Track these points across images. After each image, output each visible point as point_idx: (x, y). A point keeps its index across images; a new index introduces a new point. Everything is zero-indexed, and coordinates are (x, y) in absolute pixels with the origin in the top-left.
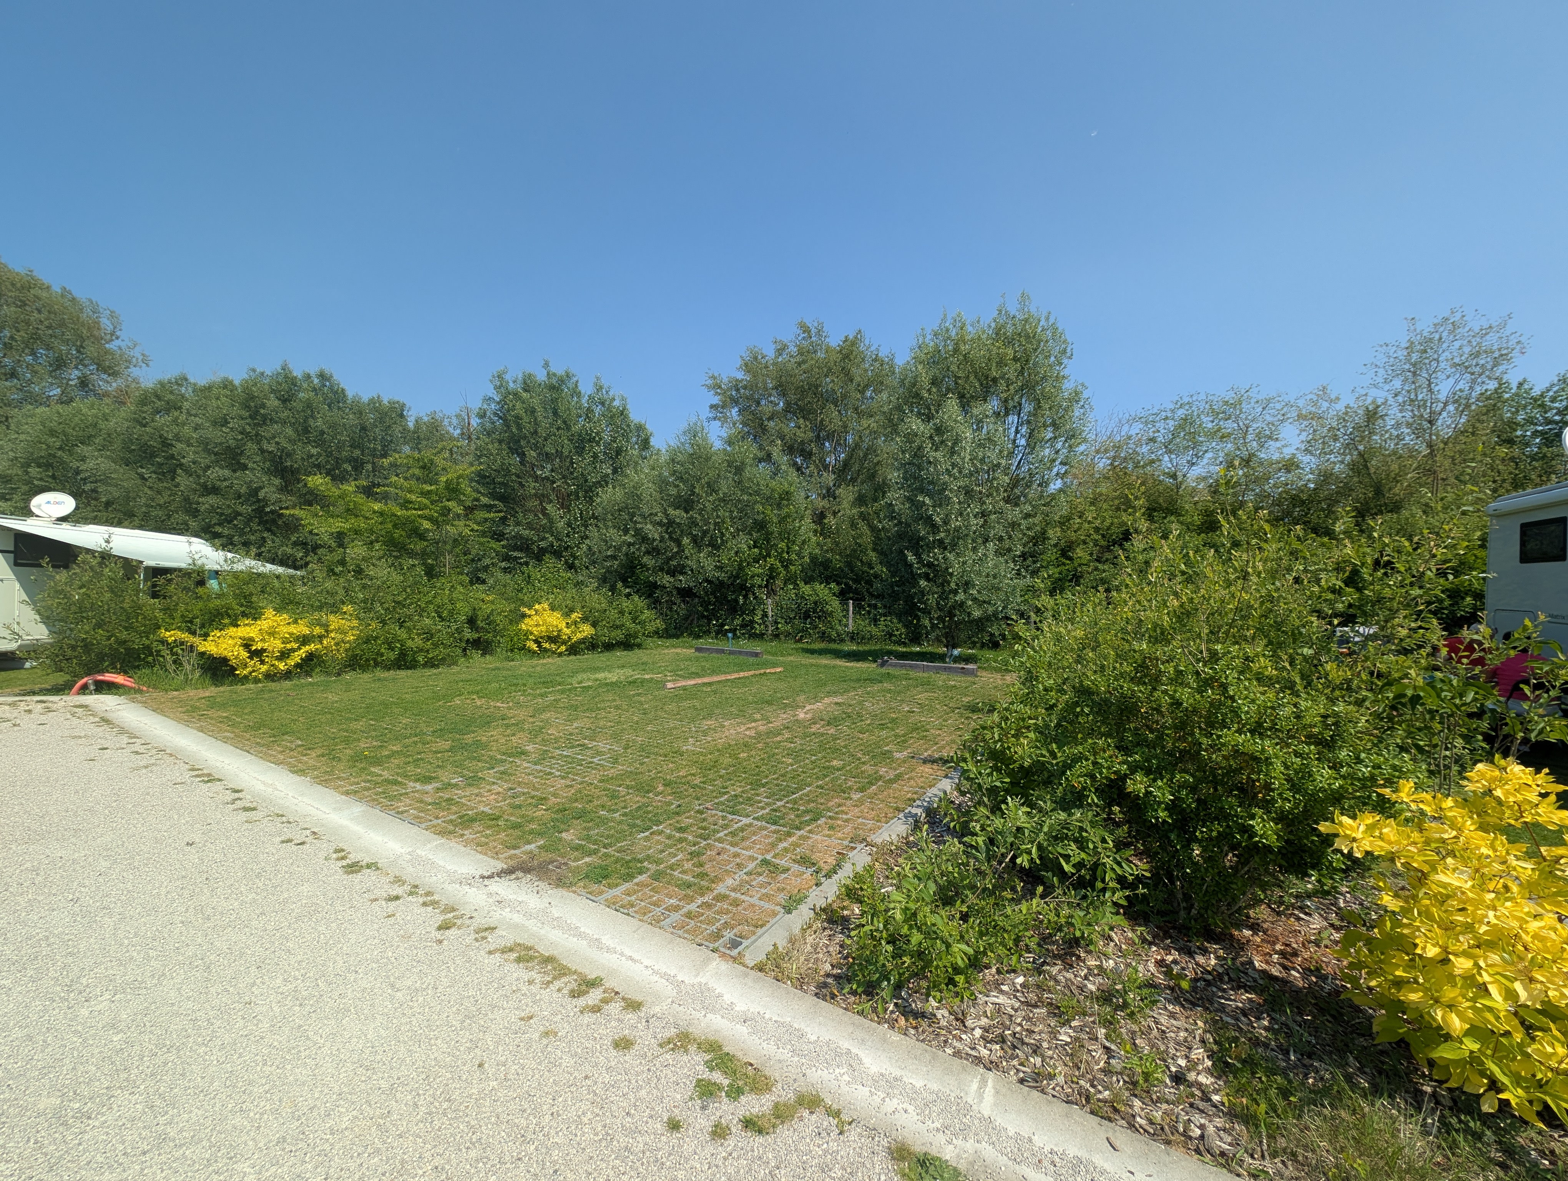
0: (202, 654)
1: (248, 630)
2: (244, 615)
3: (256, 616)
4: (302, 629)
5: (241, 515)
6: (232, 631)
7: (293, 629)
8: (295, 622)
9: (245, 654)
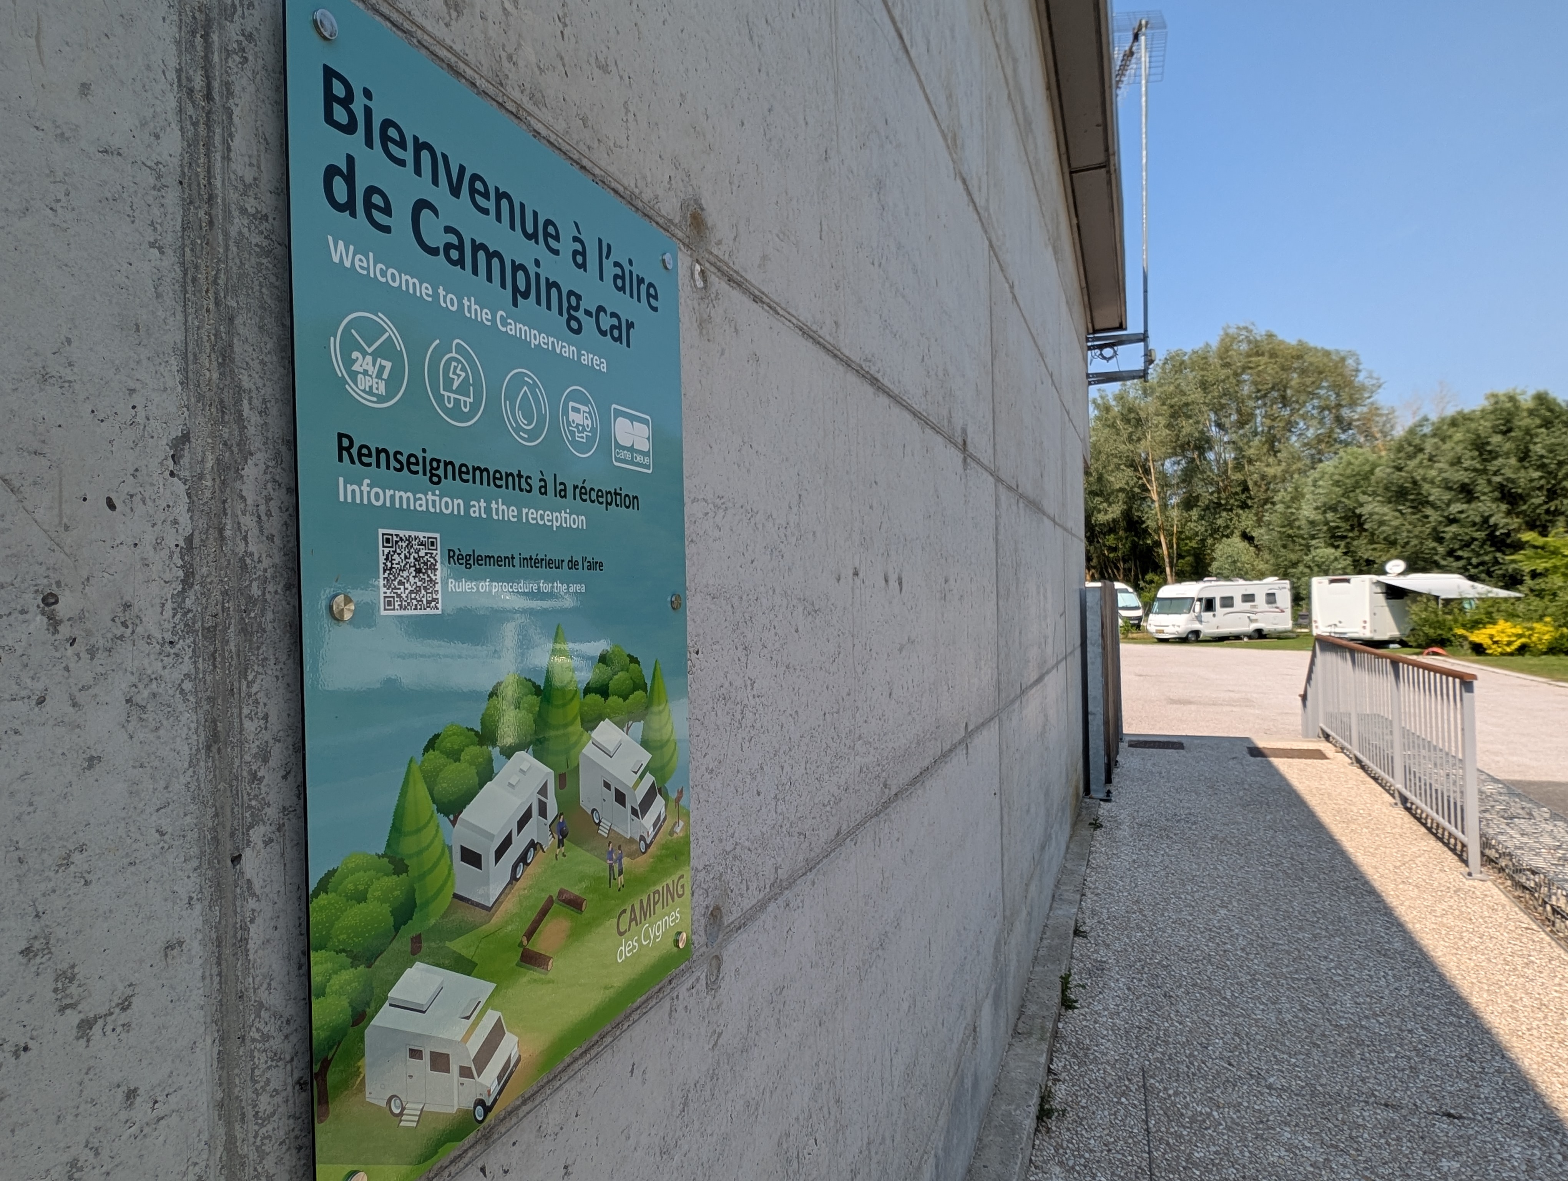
0: (1471, 643)
1: (1491, 630)
2: (1489, 623)
3: (1494, 623)
4: (1519, 631)
5: (1476, 539)
6: (1484, 631)
7: (1514, 631)
8: (1515, 627)
9: (1490, 642)
